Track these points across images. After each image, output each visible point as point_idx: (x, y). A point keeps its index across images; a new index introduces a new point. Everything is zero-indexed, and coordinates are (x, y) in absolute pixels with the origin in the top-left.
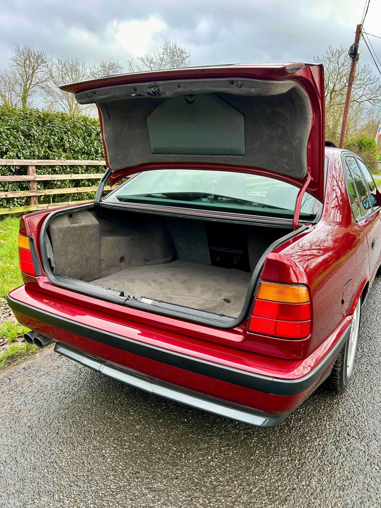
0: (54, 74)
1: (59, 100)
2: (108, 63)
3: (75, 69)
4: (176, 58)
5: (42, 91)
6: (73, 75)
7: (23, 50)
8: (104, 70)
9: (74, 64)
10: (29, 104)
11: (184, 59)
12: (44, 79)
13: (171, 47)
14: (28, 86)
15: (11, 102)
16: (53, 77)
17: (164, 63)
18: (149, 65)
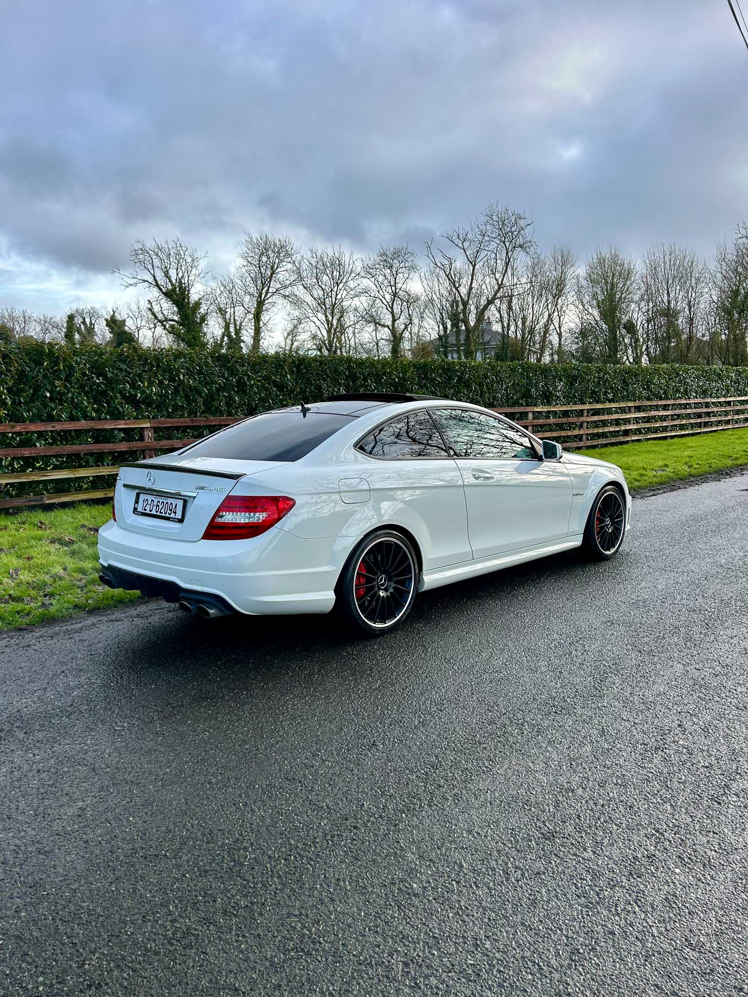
0: (304, 274)
1: (310, 315)
2: (392, 249)
3: (337, 262)
4: (509, 229)
5: (285, 301)
6: (335, 273)
7: (257, 240)
8: (385, 261)
9: (337, 254)
10: (264, 324)
11: (522, 228)
12: (288, 283)
13: (500, 210)
14: (263, 296)
15: (235, 320)
16: (302, 279)
17: (487, 238)
18: (460, 245)
